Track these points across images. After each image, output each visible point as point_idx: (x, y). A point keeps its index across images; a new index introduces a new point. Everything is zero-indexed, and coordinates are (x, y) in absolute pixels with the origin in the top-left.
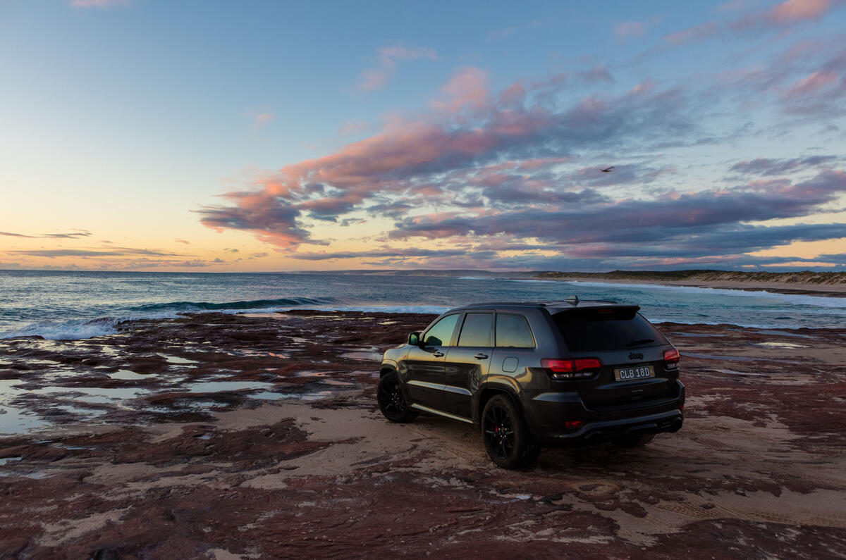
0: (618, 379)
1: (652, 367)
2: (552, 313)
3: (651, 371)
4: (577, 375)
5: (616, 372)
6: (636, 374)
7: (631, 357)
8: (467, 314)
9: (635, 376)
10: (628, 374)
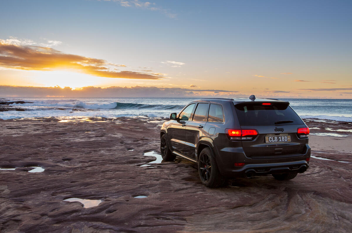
0: (267, 141)
1: (290, 136)
2: (235, 104)
3: (289, 139)
4: (243, 138)
5: (267, 138)
6: (278, 139)
7: (276, 130)
8: (198, 104)
9: (278, 141)
10: (274, 139)
